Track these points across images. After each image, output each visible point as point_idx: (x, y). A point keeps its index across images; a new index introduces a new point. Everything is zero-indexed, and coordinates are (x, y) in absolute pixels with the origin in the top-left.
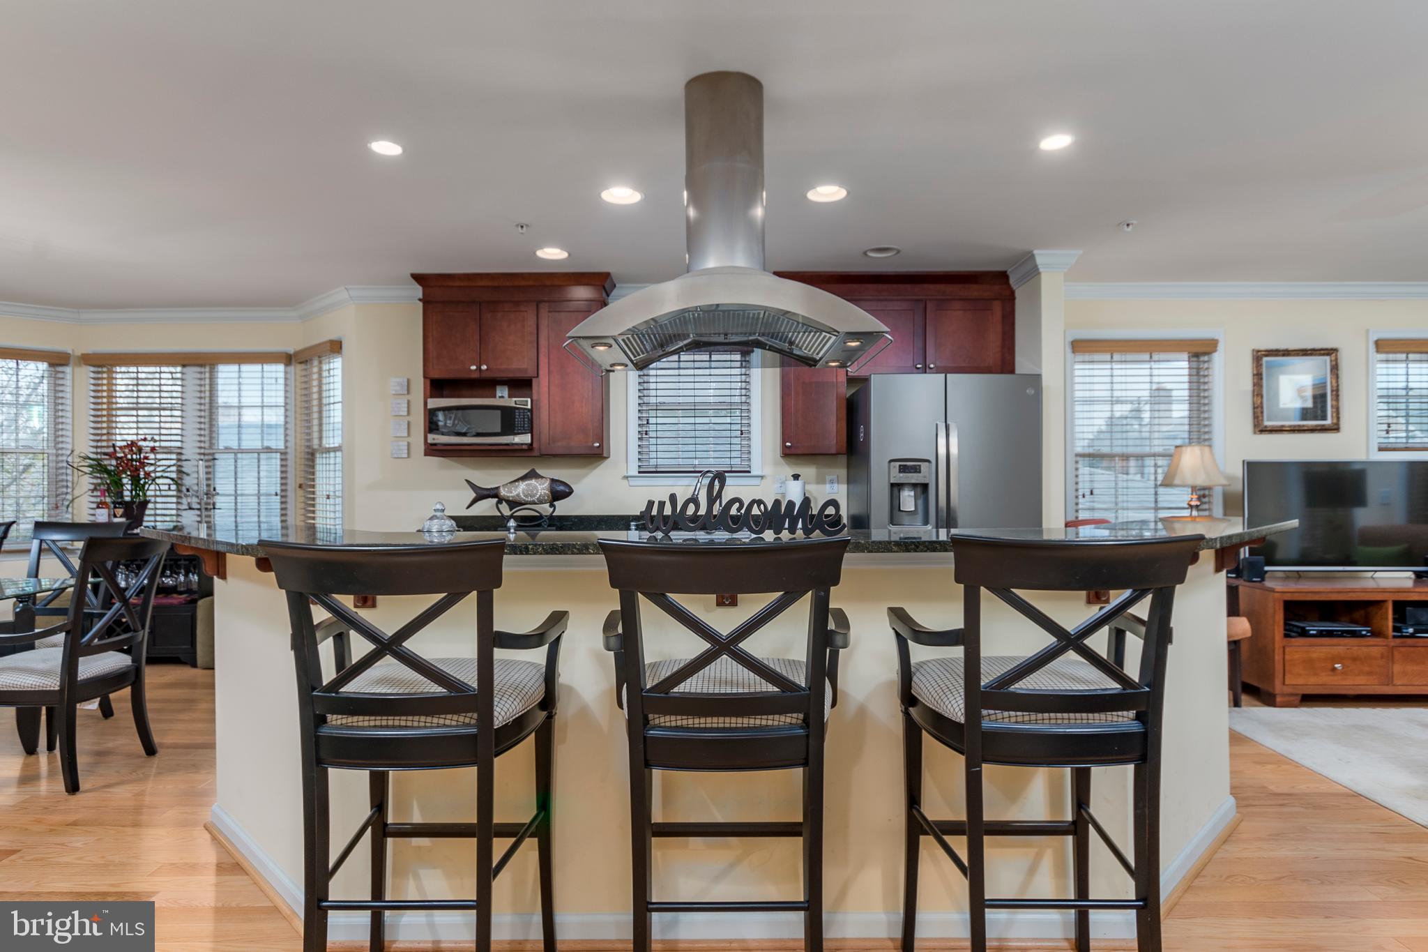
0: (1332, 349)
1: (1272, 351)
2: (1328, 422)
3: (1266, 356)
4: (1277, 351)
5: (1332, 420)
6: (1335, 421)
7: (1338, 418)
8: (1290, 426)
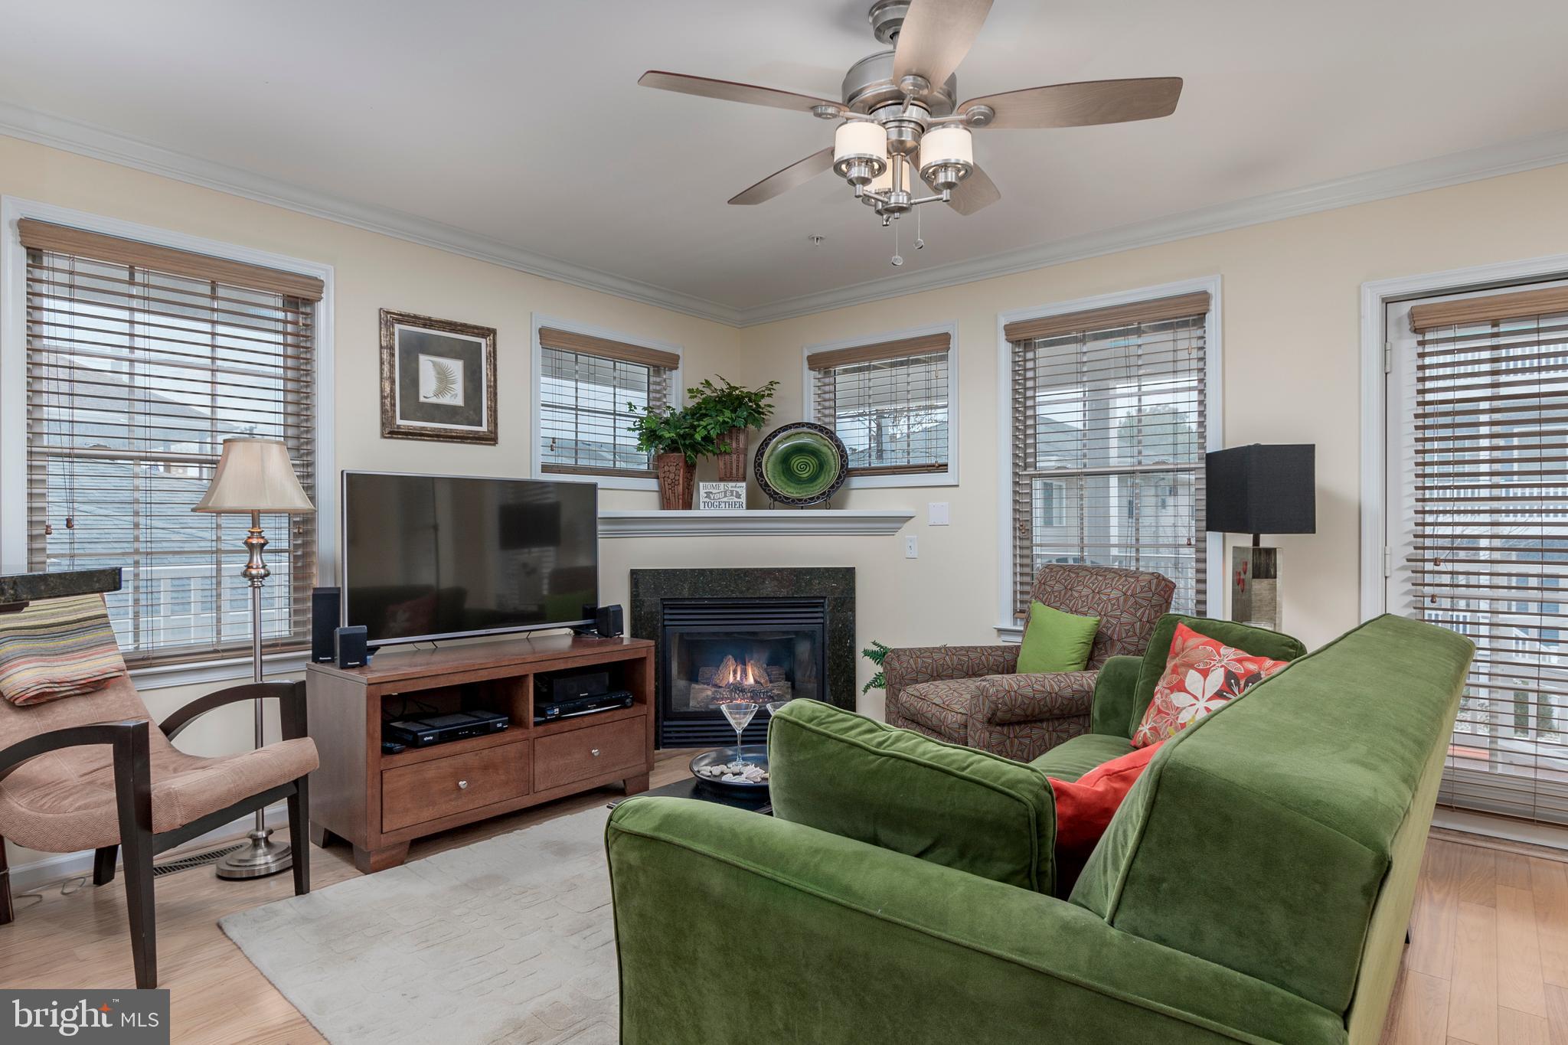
0: (488, 329)
1: (408, 316)
2: (484, 428)
3: (400, 322)
4: (415, 317)
5: (488, 426)
6: (492, 428)
7: (496, 425)
8: (431, 428)
